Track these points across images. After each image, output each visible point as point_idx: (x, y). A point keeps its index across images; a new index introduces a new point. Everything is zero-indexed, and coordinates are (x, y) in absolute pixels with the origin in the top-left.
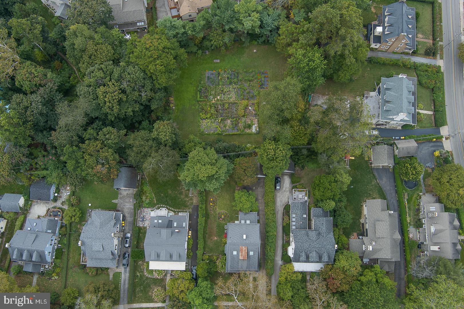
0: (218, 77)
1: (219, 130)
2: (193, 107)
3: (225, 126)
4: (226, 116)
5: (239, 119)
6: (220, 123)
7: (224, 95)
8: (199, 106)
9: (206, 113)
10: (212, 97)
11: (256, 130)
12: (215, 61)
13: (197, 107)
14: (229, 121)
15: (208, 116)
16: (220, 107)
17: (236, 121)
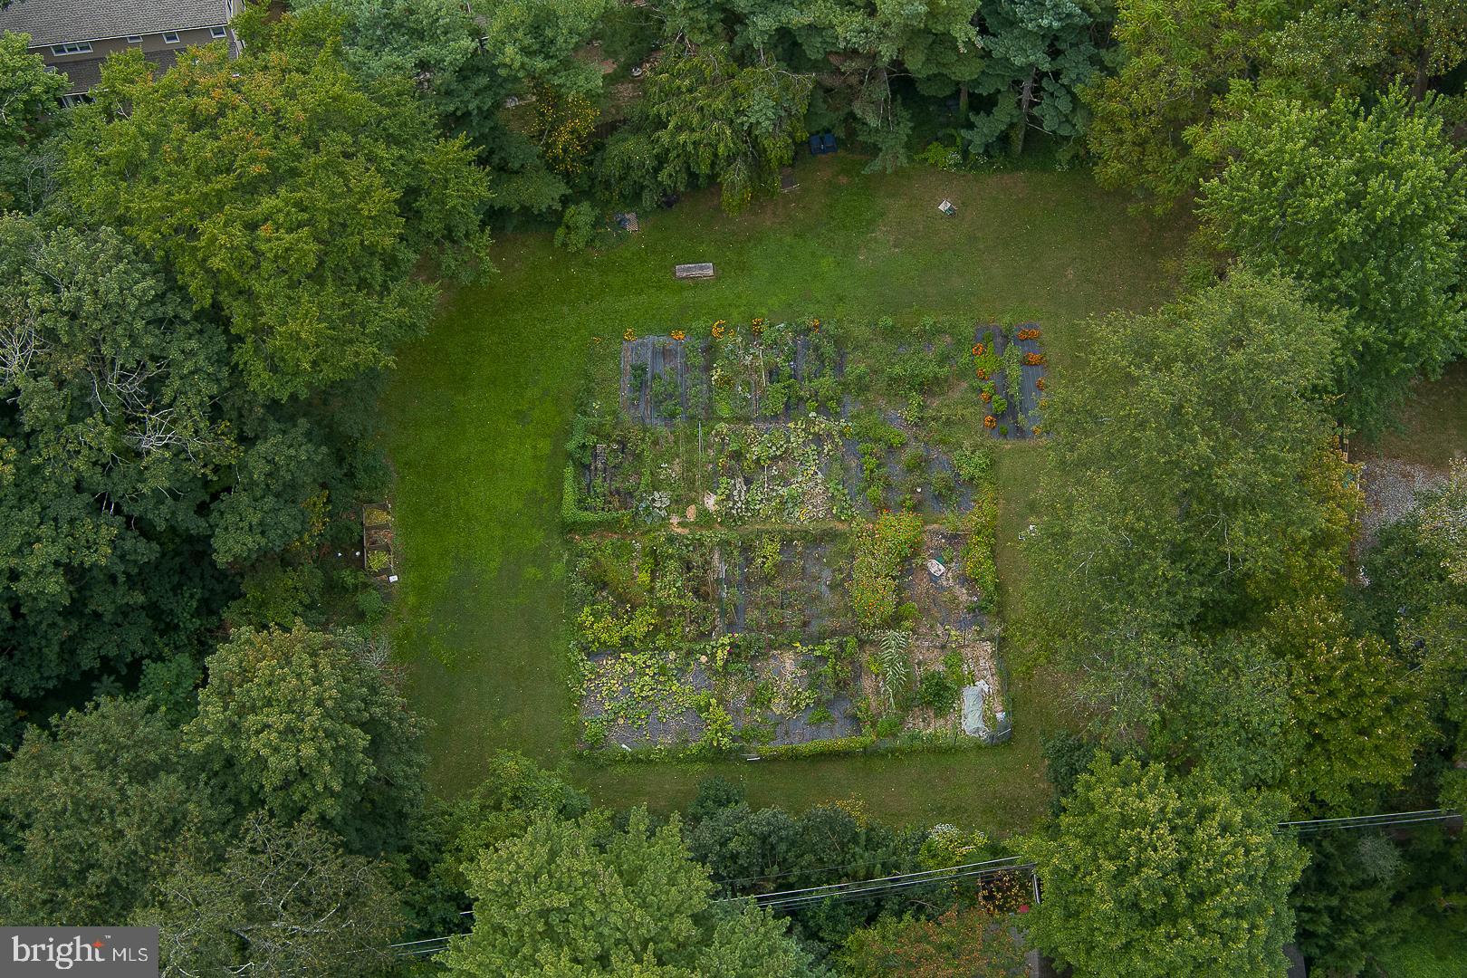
0: (708, 368)
1: (720, 727)
2: (531, 572)
3: (760, 699)
4: (770, 628)
5: (862, 643)
6: (726, 672)
7: (748, 482)
8: (571, 565)
9: (625, 604)
10: (662, 499)
11: (988, 718)
12: (682, 270)
13: (558, 570)
14: (789, 662)
15: (639, 627)
16: (720, 567)
17: (837, 657)
